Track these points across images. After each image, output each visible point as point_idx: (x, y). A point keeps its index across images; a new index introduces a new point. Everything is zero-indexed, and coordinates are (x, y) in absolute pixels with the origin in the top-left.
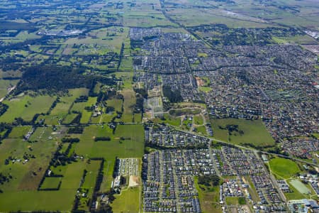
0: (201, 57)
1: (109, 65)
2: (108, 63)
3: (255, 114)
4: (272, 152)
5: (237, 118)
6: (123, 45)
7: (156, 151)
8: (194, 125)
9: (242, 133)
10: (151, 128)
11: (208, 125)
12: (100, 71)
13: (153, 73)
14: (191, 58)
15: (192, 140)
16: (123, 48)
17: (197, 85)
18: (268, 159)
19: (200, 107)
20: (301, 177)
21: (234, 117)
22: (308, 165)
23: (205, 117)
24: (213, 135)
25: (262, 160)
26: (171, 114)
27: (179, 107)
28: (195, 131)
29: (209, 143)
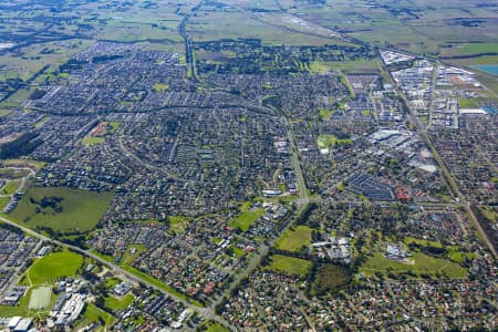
0: (154, 90)
5: (76, 187)
6: (45, 68)
9: (60, 210)
11: (16, 196)
13: (44, 113)
14: (135, 91)
16: (41, 72)
17: (86, 134)
18: (47, 252)
19: (32, 167)
20: (62, 283)
21: (72, 185)
22: (100, 265)
23: (26, 184)
24: (9, 212)
25: (37, 253)
27: (1, 166)
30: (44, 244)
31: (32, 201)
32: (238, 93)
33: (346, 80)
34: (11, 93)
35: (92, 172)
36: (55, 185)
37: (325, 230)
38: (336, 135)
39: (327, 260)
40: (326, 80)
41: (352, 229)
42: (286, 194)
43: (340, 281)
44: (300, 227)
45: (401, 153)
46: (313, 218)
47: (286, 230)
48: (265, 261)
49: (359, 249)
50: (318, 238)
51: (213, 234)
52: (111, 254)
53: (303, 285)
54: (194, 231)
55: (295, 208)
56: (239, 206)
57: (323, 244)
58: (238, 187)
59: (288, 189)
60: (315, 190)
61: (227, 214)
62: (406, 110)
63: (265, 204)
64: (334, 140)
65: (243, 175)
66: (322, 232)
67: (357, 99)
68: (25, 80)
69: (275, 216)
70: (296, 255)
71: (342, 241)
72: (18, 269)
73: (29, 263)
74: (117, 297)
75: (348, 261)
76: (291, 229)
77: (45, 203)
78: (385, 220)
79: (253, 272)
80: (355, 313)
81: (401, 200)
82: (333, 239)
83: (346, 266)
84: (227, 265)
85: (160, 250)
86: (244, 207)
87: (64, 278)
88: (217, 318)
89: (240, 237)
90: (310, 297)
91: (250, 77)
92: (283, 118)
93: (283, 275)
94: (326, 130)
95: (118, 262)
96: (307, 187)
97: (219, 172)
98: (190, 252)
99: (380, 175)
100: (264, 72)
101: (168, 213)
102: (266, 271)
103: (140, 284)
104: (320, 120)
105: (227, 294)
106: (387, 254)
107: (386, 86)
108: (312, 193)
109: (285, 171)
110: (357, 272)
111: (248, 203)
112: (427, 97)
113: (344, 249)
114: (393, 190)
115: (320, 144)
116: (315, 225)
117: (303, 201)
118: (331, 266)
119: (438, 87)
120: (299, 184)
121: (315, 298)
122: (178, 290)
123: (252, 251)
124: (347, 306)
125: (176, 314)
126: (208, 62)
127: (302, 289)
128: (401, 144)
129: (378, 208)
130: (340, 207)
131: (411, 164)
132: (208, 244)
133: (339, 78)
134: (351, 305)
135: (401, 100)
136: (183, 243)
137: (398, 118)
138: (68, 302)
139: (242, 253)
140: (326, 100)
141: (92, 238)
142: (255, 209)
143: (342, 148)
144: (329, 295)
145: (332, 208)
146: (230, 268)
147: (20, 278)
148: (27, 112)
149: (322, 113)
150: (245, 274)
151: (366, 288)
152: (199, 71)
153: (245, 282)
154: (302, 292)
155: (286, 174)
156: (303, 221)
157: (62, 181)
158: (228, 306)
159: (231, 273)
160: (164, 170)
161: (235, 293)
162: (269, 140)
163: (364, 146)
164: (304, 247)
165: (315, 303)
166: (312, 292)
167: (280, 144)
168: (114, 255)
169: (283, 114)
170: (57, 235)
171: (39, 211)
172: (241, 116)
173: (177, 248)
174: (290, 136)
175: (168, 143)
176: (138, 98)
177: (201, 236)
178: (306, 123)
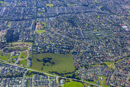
0: (48, 7)
3: (68, 49)
4: (70, 77)
5: (54, 53)
8: (19, 59)
9: (53, 63)
11: (29, 59)
13: (6, 20)
14: (40, 7)
15: (13, 71)
17: (35, 28)
18: (64, 83)
19: (27, 45)
21: (51, 51)
22: (92, 86)
23: (30, 53)
24: (31, 66)
25: (60, 83)
26: (4, 51)
27: (12, 45)
28: (18, 63)
29: (26, 72)
30: (60, 79)
31: (38, 60)
32: (87, 6)
35: (56, 45)
36: (44, 52)
52: (93, 81)
58: (122, 47)
61: (128, 59)
65: (120, 41)
77: (45, 61)
85: (112, 77)
92: (115, 16)
95: (99, 84)
97: (109, 41)
98: (126, 77)
101: (102, 61)
136: (120, 73)
140: (127, 7)
141: (78, 75)
157: (46, 50)
160: (85, 41)
162: (118, 25)
167: (125, 27)
168: (95, 81)
169: (114, 14)
170: (62, 75)
171: (44, 65)
172: (97, 16)
173: (119, 75)
174: (125, 23)
175: (77, 30)
176: (44, 11)
177: (125, 70)
178: (127, 17)
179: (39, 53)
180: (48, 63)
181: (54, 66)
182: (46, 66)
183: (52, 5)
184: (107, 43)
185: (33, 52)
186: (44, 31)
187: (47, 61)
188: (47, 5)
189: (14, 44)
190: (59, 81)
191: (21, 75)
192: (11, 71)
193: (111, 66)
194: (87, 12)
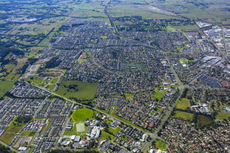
0: (102, 39)
1: (32, 42)
2: (33, 41)
3: (97, 78)
4: (85, 104)
6: (53, 29)
7: (9, 98)
8: (49, 84)
9: (77, 90)
10: (19, 84)
11: (57, 84)
12: (23, 45)
13: (57, 48)
14: (93, 39)
16: (52, 31)
17: (78, 57)
18: (77, 109)
19: (61, 72)
20: (88, 121)
21: (80, 79)
22: (101, 114)
23: (60, 79)
24: (56, 91)
25: (73, 109)
26: (39, 75)
27: (48, 71)
28: (46, 88)
29: (49, 96)
30: (75, 105)
31: (65, 86)
32: (138, 40)
33: (184, 34)
34: (42, 40)
35: (87, 74)
36: (73, 79)
37: (195, 100)
38: (187, 58)
39: (200, 113)
40: (175, 34)
41: (207, 100)
42: (172, 84)
43: (209, 122)
44: (184, 99)
45: (219, 66)
46: (188, 94)
47: (178, 100)
48: (173, 114)
49: (213, 109)
50: (193, 104)
51: (146, 102)
52: (104, 110)
53: (193, 124)
54: (137, 100)
55: (179, 90)
56: (154, 89)
57: (197, 106)
58: (150, 81)
59: (173, 82)
60: (185, 83)
61: (149, 93)
62: (215, 48)
63: (165, 89)
64: (187, 61)
65: (151, 75)
66: (194, 101)
67: (192, 42)
68: (46, 34)
69: (171, 94)
70: (186, 111)
71: (204, 105)
72: (67, 115)
73: (71, 113)
74: (113, 128)
75: (210, 114)
76: (180, 100)
77: (70, 87)
78: (220, 96)
79: (169, 118)
80: (220, 136)
81: (225, 87)
82: (200, 104)
83: (210, 116)
84: (156, 115)
85: (125, 108)
86: (156, 90)
87: (88, 120)
88: (159, 138)
89: (158, 103)
90: (197, 129)
91: (142, 33)
92: (161, 51)
93: (182, 120)
94: (182, 56)
95: (109, 113)
96: (181, 81)
97: (140, 74)
98: (138, 109)
99: (212, 76)
100: (147, 31)
101: (124, 92)
102: (175, 118)
103: (121, 122)
104: (178, 51)
105: (160, 127)
106: (226, 111)
107: (203, 37)
108: (185, 84)
109: (170, 74)
110: (215, 119)
111: (157, 88)
112: (222, 42)
113: (206, 108)
114: (220, 82)
115: (182, 62)
116: (190, 98)
117: (182, 87)
118: (203, 116)
119: (226, 38)
120: (177, 80)
121: (200, 130)
122: (138, 126)
123: (165, 109)
124: (215, 133)
125: (141, 136)
126: (121, 27)
127: (193, 126)
128: (217, 62)
129: (216, 90)
130: (199, 90)
131: (225, 71)
132: (145, 106)
133: (181, 33)
134: (217, 133)
135: (212, 43)
136: (134, 105)
137: (212, 51)
138: (93, 130)
139: (161, 110)
140: (178, 43)
141: (94, 102)
142: (161, 91)
143: (192, 64)
144: (206, 129)
145: (195, 90)
146: (158, 116)
147: (69, 119)
148: (50, 48)
149: (178, 48)
150: (165, 119)
151: (221, 126)
152: (118, 30)
153: (167, 123)
154: (193, 127)
155: (170, 76)
156: (184, 96)
157: (76, 78)
158: (162, 133)
159: (159, 119)
160: (117, 73)
161: (164, 127)
162: (158, 60)
163: (201, 63)
164: (188, 107)
165: (200, 132)
166: (198, 127)
167: (164, 62)
168: (106, 110)
169: (161, 49)
170: (79, 101)
171: (68, 91)
172: (143, 50)
173: (132, 107)
174: (167, 59)
175: (115, 61)
176: (96, 42)
177: (141, 102)
178: (172, 53)
179: (68, 80)
180: (72, 90)
181: (77, 92)
182: (69, 92)
183: (107, 37)
184: (138, 76)
185: (63, 79)
186: (86, 60)
187: (72, 88)
188: (102, 37)
189: (50, 69)
190: (74, 106)
191: (43, 98)
192: (38, 93)
193: (130, 98)
194: (136, 46)
